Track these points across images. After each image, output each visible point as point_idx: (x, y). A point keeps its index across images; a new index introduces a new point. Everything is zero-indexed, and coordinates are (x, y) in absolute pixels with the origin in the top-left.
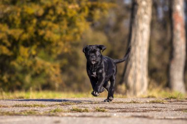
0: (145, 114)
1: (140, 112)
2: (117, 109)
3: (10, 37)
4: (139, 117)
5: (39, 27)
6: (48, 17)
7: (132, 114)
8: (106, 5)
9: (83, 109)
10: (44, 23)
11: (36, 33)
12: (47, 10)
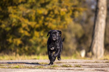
0: (103, 69)
1: (100, 67)
2: (87, 66)
3: (29, 26)
4: (99, 70)
5: (45, 21)
6: (50, 15)
7: (96, 68)
8: (82, 9)
9: (68, 65)
10: (48, 18)
11: (43, 24)
12: (49, 12)
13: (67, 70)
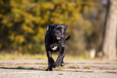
0: (114, 71)
1: (111, 69)
2: (97, 67)
4: (110, 72)
7: (106, 70)
9: (76, 67)
10: (54, 14)
13: (74, 71)
